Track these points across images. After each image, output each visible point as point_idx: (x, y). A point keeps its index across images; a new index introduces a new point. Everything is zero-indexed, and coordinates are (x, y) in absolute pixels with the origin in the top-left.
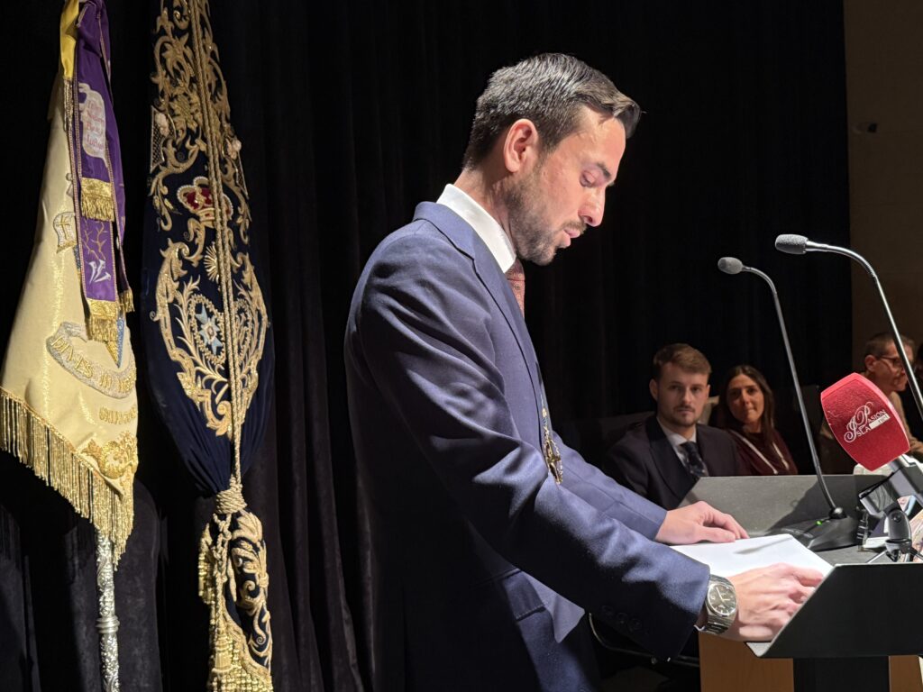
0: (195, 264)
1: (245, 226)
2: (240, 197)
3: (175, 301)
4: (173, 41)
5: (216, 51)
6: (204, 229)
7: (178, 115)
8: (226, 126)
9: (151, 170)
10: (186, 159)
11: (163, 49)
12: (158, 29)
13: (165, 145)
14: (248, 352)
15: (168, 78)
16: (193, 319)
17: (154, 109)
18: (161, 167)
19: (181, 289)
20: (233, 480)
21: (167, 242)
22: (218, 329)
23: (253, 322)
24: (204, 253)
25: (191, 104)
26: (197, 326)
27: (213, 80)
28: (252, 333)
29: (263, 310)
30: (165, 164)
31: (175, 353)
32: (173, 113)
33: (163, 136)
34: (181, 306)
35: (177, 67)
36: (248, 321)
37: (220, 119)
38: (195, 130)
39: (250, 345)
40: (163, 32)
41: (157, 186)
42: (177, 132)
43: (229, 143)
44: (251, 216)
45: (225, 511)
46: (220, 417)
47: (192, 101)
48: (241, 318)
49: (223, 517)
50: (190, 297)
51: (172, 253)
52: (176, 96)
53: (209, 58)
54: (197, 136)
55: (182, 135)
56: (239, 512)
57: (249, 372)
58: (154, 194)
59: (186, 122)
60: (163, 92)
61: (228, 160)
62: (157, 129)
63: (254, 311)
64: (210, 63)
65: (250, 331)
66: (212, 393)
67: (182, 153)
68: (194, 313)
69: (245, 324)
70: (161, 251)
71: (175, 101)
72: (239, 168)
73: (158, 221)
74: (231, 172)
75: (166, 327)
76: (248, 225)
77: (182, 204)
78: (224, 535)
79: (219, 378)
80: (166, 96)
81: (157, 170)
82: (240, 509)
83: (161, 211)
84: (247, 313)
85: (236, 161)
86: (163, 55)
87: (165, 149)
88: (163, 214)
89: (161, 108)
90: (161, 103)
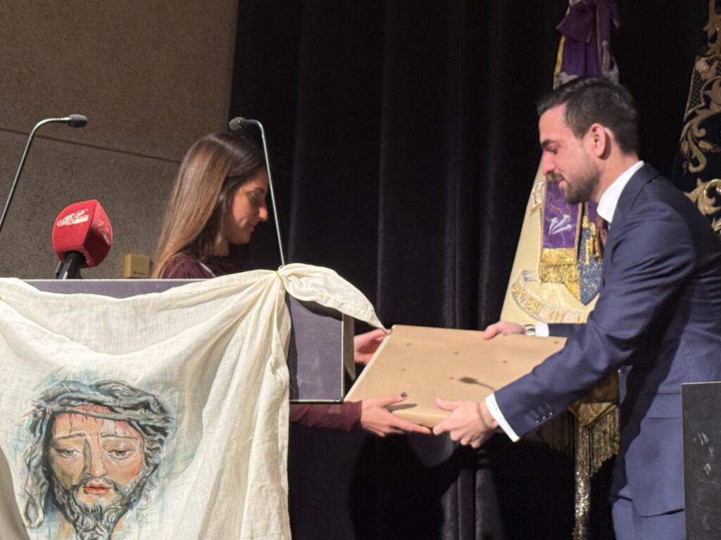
9: (685, 115)
13: (709, 87)
18: (698, 112)
21: (696, 182)
30: (707, 107)
33: (706, 80)
41: (688, 131)
51: (699, 192)
58: (683, 140)
60: (715, 35)
62: (698, 74)
73: (684, 166)
81: (694, 115)
83: (691, 153)
87: (708, 92)
88: (693, 157)
89: (708, 53)
90: (709, 48)
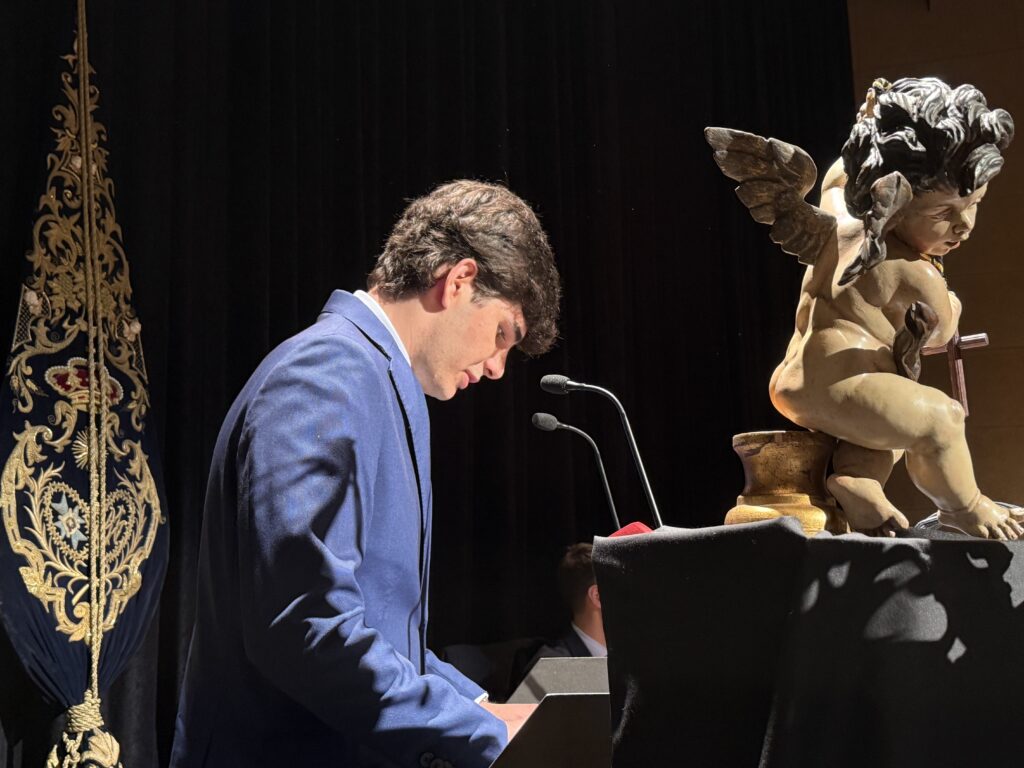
0: (59, 450)
1: (140, 412)
2: (136, 381)
3: (27, 488)
4: (60, 220)
5: (119, 231)
6: (76, 412)
7: (57, 294)
8: (124, 307)
9: (13, 350)
10: (62, 338)
11: (46, 227)
12: (41, 207)
13: (35, 323)
14: (125, 550)
15: (49, 257)
16: (48, 508)
17: (24, 287)
18: (26, 346)
19: (36, 476)
20: (88, 693)
21: (24, 424)
22: (83, 522)
23: (136, 515)
24: (73, 437)
25: (74, 284)
26: (52, 517)
27: (110, 259)
28: (135, 528)
29: (155, 503)
30: (32, 344)
31: (19, 545)
32: (50, 292)
33: (33, 315)
34: (33, 494)
35: (61, 246)
36: (129, 514)
37: (116, 299)
38: (77, 310)
39: (130, 541)
40: (47, 210)
41: (17, 366)
42: (53, 311)
43: (126, 325)
44: (150, 402)
45: (76, 729)
46: (77, 621)
47: (76, 280)
48: (117, 511)
49: (72, 736)
50: (47, 484)
51: (28, 437)
52: (57, 275)
53: (109, 238)
54: (79, 315)
55: (59, 315)
56: (92, 730)
57: (126, 572)
58: (12, 374)
59: (66, 301)
60: (39, 269)
61: (122, 342)
62: (26, 307)
63: (139, 504)
64: (108, 243)
65: (132, 526)
66: (68, 593)
67: (56, 332)
68: (50, 502)
69: (125, 517)
70: (14, 434)
71: (55, 279)
72: (138, 351)
73: (14, 403)
74: (125, 354)
75: (10, 516)
76: (144, 410)
77: (49, 386)
78: (72, 757)
79: (78, 575)
80: (43, 275)
81: (21, 349)
82: (93, 727)
83: (20, 391)
84: (129, 506)
85: (135, 343)
86: (46, 233)
87: (34, 328)
88: (22, 395)
89: (34, 286)
90: (35, 282)
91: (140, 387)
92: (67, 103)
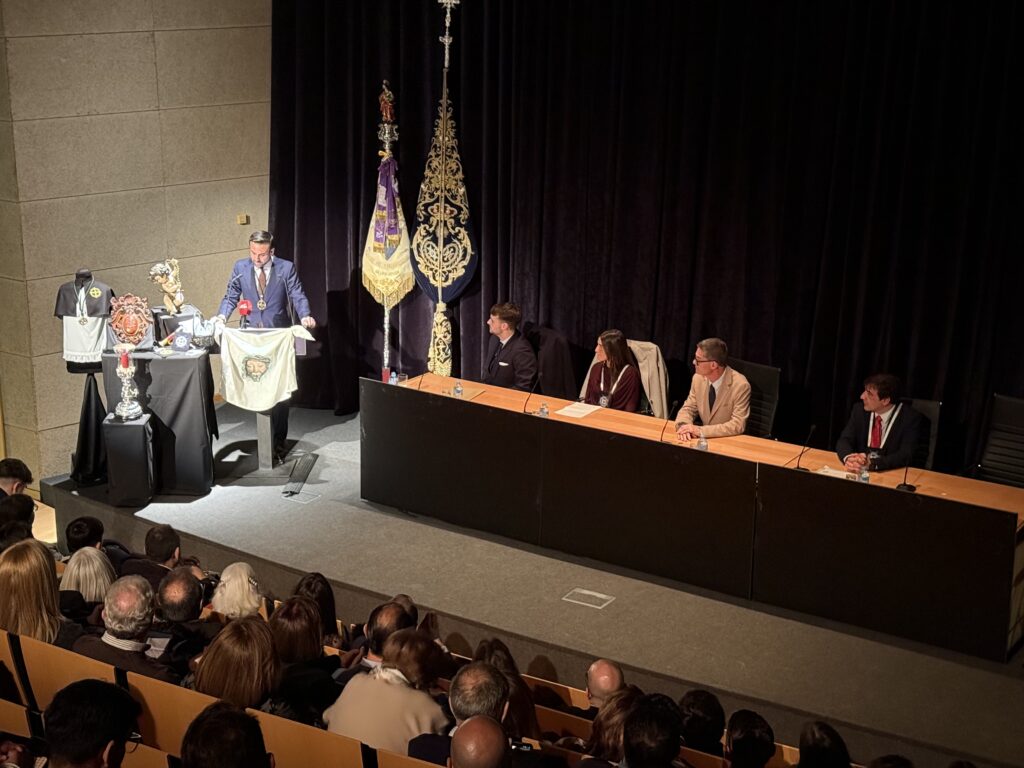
0: (431, 231)
1: (464, 218)
4: (435, 159)
6: (436, 220)
7: (433, 183)
8: (460, 183)
9: (418, 202)
10: (433, 198)
11: (431, 162)
13: (425, 194)
16: (425, 249)
17: (422, 183)
19: (423, 240)
21: (420, 224)
22: (436, 253)
23: (458, 252)
24: (435, 228)
25: (438, 179)
27: (454, 167)
28: (458, 256)
29: (469, 247)
30: (424, 200)
32: (430, 183)
33: (424, 191)
34: (421, 245)
35: (436, 167)
37: (456, 180)
39: (456, 259)
40: (431, 156)
41: (419, 207)
43: (459, 189)
44: (468, 214)
46: (436, 281)
48: (450, 250)
50: (426, 242)
51: (422, 228)
53: (455, 160)
54: (439, 189)
55: (433, 190)
57: (455, 269)
59: (435, 186)
61: (457, 195)
63: (460, 248)
66: (433, 273)
67: (432, 195)
69: (454, 251)
70: (418, 227)
71: (433, 179)
72: (465, 197)
73: (417, 218)
74: (459, 198)
75: (415, 250)
77: (429, 212)
79: (435, 268)
80: (429, 178)
83: (420, 215)
85: (464, 194)
89: (425, 182)
91: (464, 208)
92: (439, 118)
